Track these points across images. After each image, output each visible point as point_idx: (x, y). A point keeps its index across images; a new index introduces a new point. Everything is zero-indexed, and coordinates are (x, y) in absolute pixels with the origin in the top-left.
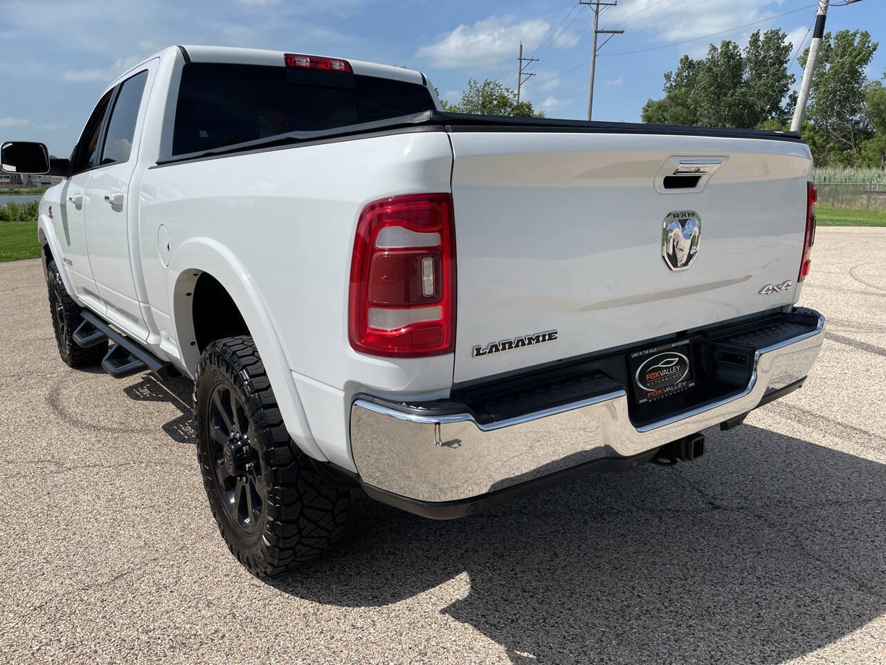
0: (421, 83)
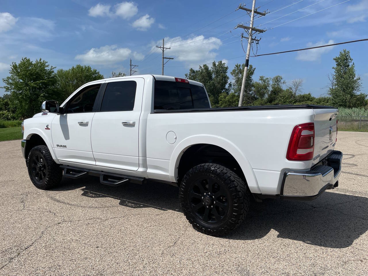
0: (203, 86)
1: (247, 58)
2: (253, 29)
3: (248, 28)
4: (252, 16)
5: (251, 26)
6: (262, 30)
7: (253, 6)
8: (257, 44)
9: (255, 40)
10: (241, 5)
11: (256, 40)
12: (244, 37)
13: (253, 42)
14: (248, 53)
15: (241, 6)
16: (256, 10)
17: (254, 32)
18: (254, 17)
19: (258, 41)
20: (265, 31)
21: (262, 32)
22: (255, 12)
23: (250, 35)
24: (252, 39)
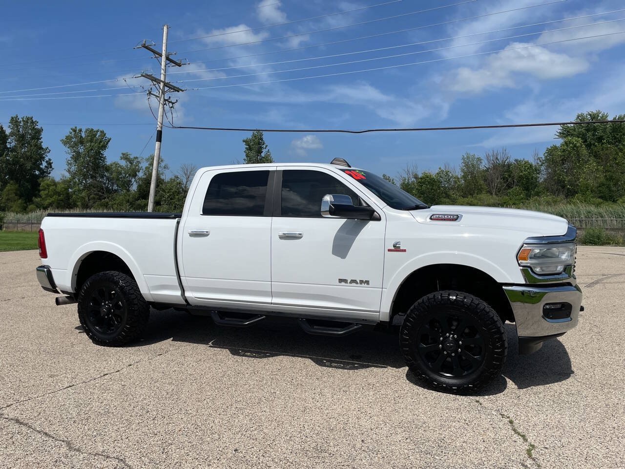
1: (159, 129)
2: (166, 85)
3: (158, 81)
4: (163, 64)
5: (162, 78)
6: (178, 88)
7: (164, 48)
8: (172, 107)
9: (168, 101)
10: (145, 42)
11: (170, 102)
12: (152, 94)
13: (165, 104)
14: (159, 119)
15: (145, 44)
16: (168, 55)
17: (166, 89)
18: (166, 64)
19: (173, 103)
20: (183, 91)
21: (179, 92)
22: (167, 58)
23: (162, 92)
24: (165, 100)
